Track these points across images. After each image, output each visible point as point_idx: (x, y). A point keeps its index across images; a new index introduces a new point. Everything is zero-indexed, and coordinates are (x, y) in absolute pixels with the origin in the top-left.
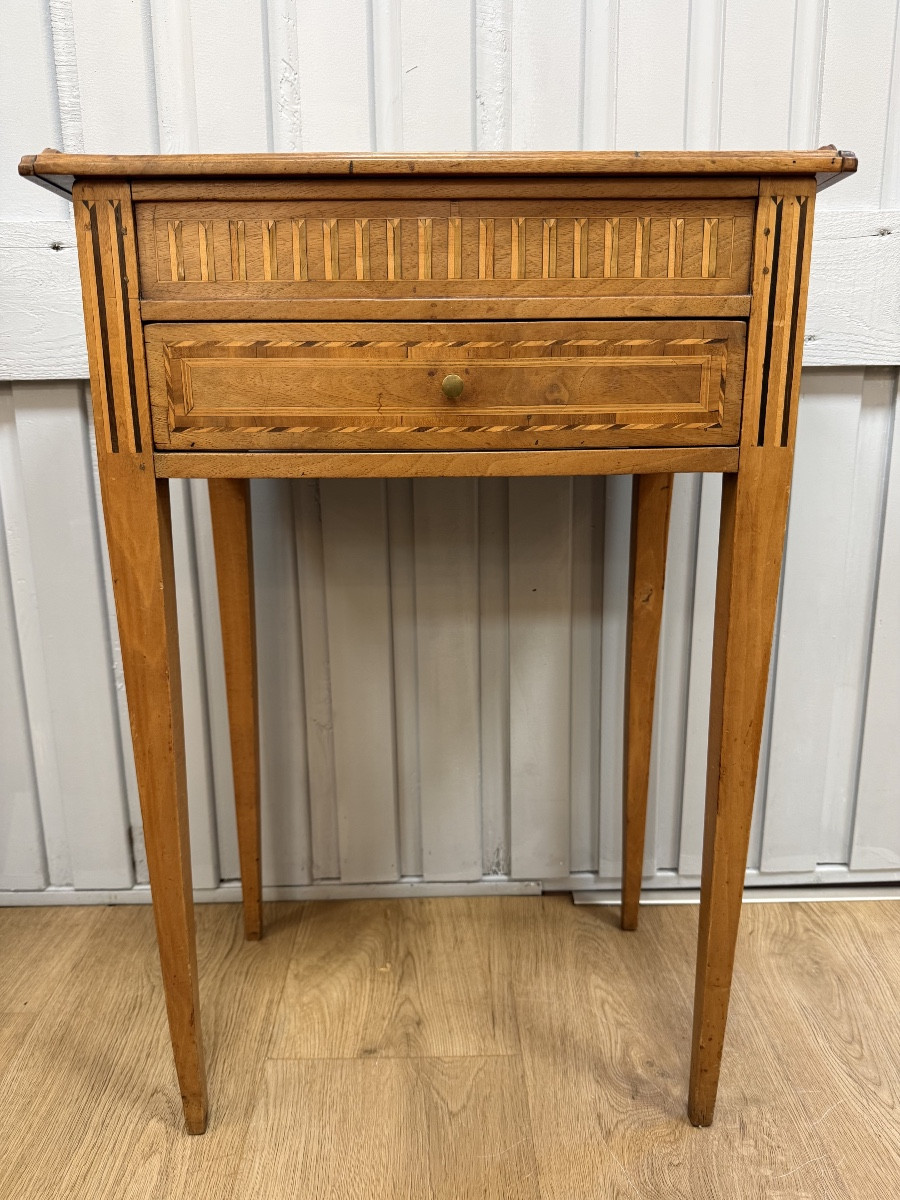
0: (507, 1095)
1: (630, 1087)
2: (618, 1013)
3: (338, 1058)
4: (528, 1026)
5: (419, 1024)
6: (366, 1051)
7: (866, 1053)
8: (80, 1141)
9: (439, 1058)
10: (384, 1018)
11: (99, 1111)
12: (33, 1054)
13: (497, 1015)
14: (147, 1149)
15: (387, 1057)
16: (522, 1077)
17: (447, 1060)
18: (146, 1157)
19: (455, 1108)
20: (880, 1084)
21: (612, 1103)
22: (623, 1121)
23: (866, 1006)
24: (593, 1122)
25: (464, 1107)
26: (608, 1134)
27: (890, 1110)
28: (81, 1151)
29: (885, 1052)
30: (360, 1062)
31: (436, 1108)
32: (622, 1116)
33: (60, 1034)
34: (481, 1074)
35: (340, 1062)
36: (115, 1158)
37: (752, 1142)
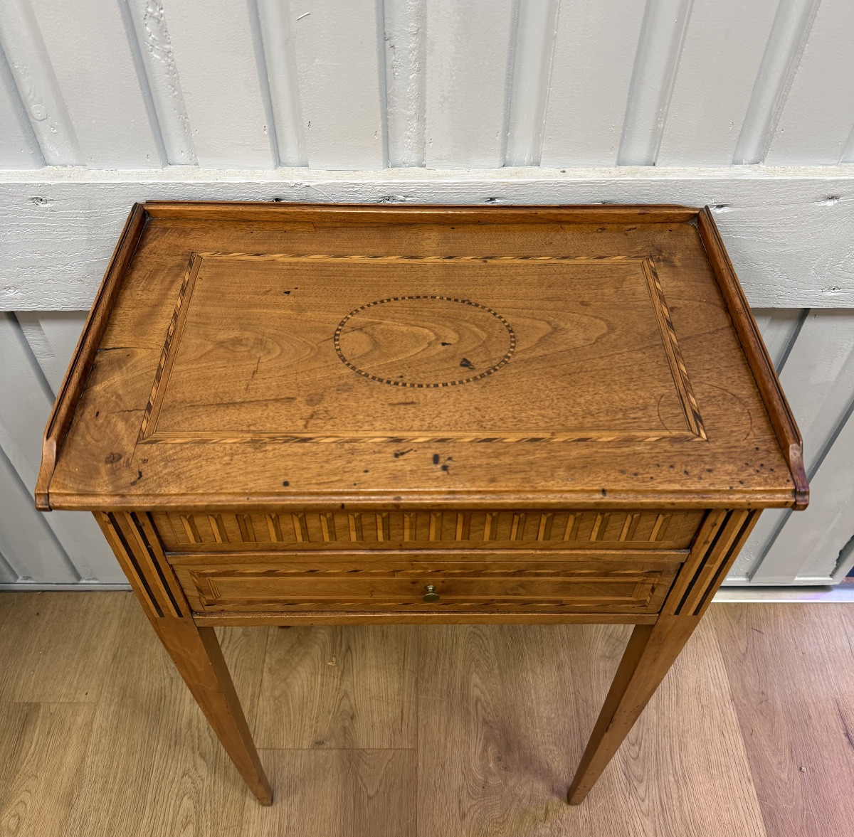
0: (405, 783)
1: (483, 779)
2: (486, 711)
3: (298, 749)
4: (424, 723)
5: (352, 718)
6: (317, 743)
7: (641, 755)
8: (143, 813)
9: (363, 750)
10: (329, 713)
11: (151, 790)
12: (100, 741)
13: (405, 711)
14: (184, 820)
15: (331, 749)
16: (416, 768)
17: (368, 751)
18: (184, 827)
19: (371, 792)
20: (641, 781)
21: (470, 791)
22: (474, 805)
23: (654, 711)
24: (455, 805)
25: (377, 792)
26: (463, 816)
27: (641, 802)
28: (145, 821)
29: (653, 754)
30: (312, 752)
31: (360, 793)
32: (475, 802)
33: (115, 723)
34: (390, 765)
35: (300, 752)
36: (166, 826)
37: (549, 825)
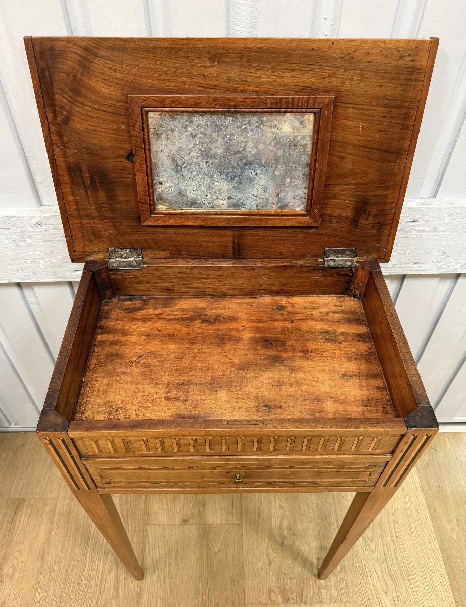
0: (236, 544)
1: (280, 541)
2: (281, 501)
3: (174, 524)
4: (246, 508)
5: (204, 506)
6: (184, 521)
8: (85, 564)
9: (211, 525)
10: (191, 502)
11: (89, 549)
12: (60, 521)
13: (234, 501)
14: (109, 568)
15: (192, 524)
16: (242, 535)
17: (214, 525)
18: (109, 572)
19: (216, 550)
20: (372, 541)
21: (273, 548)
22: (276, 557)
24: (266, 557)
25: (220, 550)
26: (270, 563)
27: (373, 553)
28: (86, 569)
30: (182, 526)
31: (210, 550)
32: (277, 555)
33: (68, 510)
34: (227, 534)
35: (174, 526)
36: (99, 572)
